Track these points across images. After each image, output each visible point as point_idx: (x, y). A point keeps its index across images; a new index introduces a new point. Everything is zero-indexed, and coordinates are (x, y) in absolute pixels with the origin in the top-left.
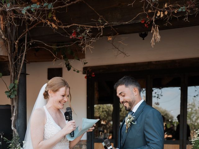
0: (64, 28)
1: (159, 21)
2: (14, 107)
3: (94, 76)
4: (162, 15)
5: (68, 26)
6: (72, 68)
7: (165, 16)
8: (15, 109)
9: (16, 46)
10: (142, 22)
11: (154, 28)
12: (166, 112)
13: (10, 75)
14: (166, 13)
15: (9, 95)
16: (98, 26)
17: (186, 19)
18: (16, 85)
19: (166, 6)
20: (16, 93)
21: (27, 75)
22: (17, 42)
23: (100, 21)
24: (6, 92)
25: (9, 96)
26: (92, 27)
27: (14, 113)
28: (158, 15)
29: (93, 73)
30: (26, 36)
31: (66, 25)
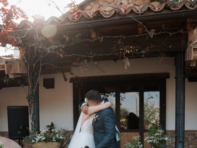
0: (67, 56)
1: (127, 55)
2: (31, 107)
3: (83, 85)
4: (129, 52)
5: (70, 56)
6: (67, 80)
7: (130, 52)
8: (32, 109)
9: (33, 67)
10: (117, 55)
11: (125, 59)
12: (126, 110)
13: (28, 86)
14: (131, 51)
15: (29, 99)
16: (90, 56)
17: (143, 56)
18: (33, 93)
19: (131, 47)
20: (33, 98)
21: (39, 86)
22: (35, 64)
23: (91, 53)
24: (27, 97)
25: (29, 101)
26: (85, 56)
27: (32, 111)
28: (127, 51)
29: (82, 83)
30: (41, 60)
31: (69, 55)
